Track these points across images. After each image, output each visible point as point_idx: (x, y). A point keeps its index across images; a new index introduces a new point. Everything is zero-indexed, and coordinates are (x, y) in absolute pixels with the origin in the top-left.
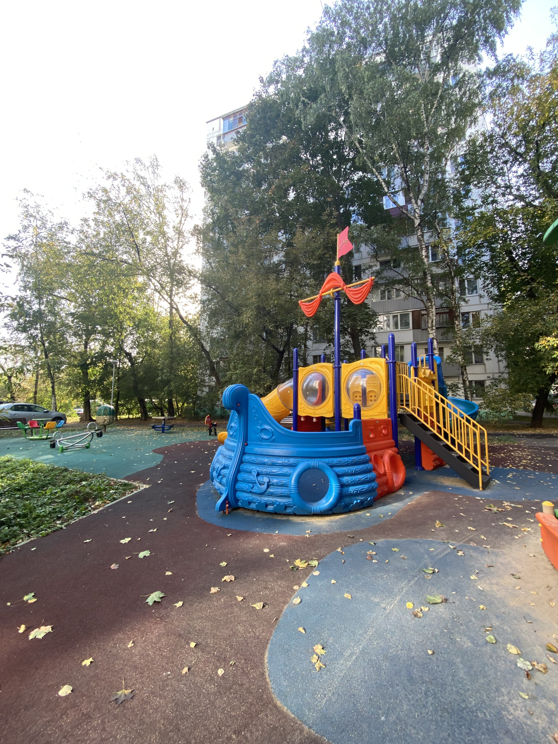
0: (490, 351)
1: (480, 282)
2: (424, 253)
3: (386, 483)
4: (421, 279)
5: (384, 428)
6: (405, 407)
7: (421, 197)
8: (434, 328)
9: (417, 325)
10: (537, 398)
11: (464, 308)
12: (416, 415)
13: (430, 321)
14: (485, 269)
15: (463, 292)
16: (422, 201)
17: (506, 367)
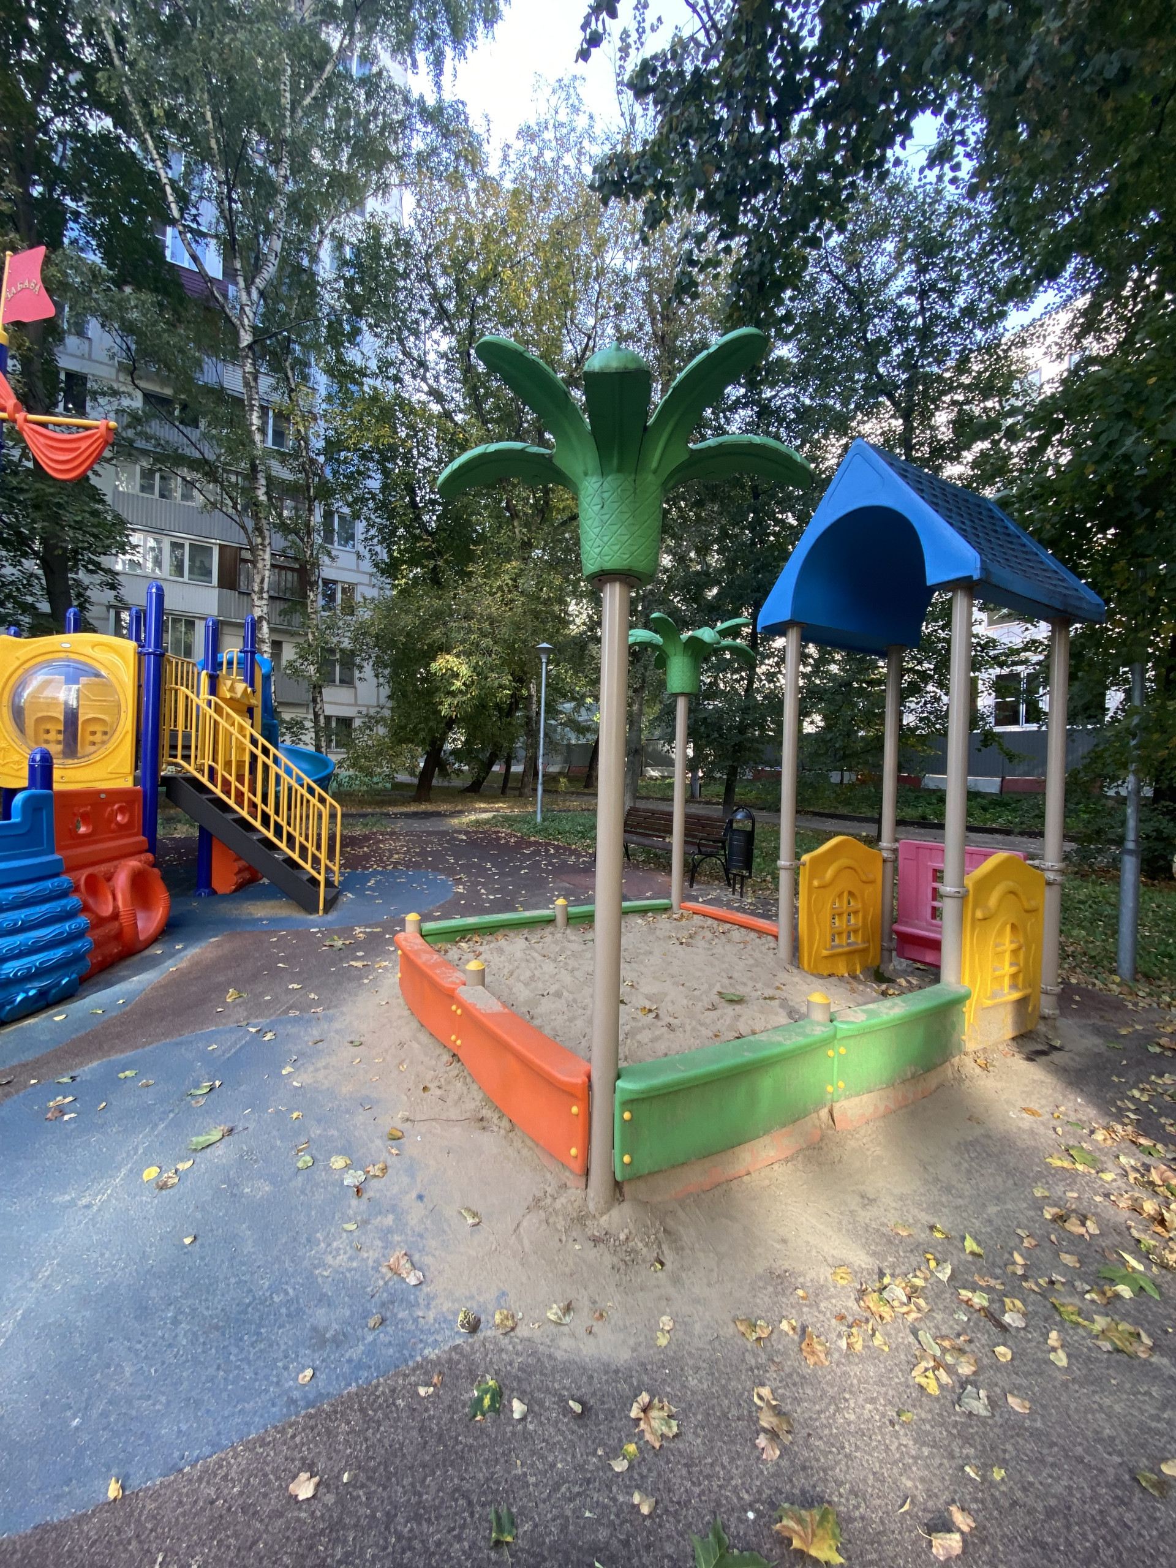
0: (365, 664)
1: (360, 526)
2: (255, 419)
3: (118, 936)
4: (246, 477)
5: (121, 810)
6: (179, 760)
7: (259, 282)
8: (265, 595)
9: (229, 581)
10: (427, 753)
11: (328, 571)
12: (205, 780)
13: (258, 579)
14: (371, 504)
15: (328, 538)
16: (262, 294)
17: (389, 697)
